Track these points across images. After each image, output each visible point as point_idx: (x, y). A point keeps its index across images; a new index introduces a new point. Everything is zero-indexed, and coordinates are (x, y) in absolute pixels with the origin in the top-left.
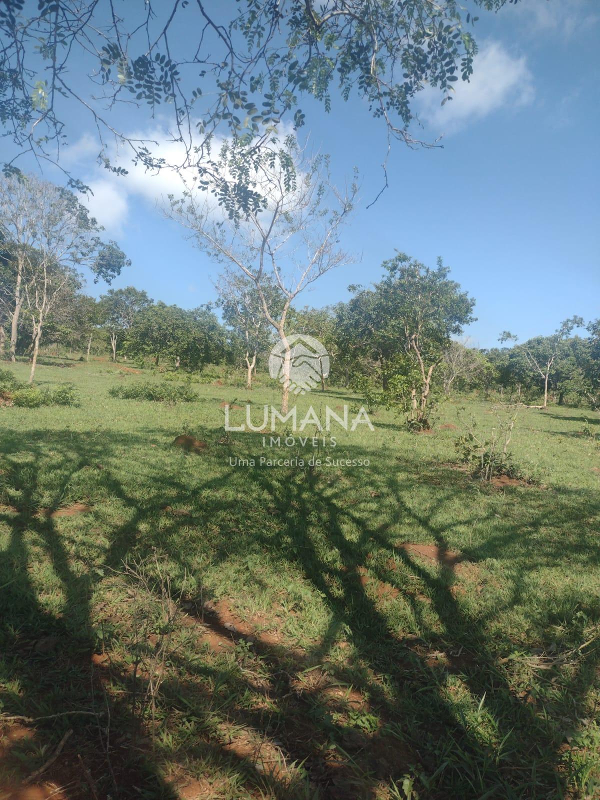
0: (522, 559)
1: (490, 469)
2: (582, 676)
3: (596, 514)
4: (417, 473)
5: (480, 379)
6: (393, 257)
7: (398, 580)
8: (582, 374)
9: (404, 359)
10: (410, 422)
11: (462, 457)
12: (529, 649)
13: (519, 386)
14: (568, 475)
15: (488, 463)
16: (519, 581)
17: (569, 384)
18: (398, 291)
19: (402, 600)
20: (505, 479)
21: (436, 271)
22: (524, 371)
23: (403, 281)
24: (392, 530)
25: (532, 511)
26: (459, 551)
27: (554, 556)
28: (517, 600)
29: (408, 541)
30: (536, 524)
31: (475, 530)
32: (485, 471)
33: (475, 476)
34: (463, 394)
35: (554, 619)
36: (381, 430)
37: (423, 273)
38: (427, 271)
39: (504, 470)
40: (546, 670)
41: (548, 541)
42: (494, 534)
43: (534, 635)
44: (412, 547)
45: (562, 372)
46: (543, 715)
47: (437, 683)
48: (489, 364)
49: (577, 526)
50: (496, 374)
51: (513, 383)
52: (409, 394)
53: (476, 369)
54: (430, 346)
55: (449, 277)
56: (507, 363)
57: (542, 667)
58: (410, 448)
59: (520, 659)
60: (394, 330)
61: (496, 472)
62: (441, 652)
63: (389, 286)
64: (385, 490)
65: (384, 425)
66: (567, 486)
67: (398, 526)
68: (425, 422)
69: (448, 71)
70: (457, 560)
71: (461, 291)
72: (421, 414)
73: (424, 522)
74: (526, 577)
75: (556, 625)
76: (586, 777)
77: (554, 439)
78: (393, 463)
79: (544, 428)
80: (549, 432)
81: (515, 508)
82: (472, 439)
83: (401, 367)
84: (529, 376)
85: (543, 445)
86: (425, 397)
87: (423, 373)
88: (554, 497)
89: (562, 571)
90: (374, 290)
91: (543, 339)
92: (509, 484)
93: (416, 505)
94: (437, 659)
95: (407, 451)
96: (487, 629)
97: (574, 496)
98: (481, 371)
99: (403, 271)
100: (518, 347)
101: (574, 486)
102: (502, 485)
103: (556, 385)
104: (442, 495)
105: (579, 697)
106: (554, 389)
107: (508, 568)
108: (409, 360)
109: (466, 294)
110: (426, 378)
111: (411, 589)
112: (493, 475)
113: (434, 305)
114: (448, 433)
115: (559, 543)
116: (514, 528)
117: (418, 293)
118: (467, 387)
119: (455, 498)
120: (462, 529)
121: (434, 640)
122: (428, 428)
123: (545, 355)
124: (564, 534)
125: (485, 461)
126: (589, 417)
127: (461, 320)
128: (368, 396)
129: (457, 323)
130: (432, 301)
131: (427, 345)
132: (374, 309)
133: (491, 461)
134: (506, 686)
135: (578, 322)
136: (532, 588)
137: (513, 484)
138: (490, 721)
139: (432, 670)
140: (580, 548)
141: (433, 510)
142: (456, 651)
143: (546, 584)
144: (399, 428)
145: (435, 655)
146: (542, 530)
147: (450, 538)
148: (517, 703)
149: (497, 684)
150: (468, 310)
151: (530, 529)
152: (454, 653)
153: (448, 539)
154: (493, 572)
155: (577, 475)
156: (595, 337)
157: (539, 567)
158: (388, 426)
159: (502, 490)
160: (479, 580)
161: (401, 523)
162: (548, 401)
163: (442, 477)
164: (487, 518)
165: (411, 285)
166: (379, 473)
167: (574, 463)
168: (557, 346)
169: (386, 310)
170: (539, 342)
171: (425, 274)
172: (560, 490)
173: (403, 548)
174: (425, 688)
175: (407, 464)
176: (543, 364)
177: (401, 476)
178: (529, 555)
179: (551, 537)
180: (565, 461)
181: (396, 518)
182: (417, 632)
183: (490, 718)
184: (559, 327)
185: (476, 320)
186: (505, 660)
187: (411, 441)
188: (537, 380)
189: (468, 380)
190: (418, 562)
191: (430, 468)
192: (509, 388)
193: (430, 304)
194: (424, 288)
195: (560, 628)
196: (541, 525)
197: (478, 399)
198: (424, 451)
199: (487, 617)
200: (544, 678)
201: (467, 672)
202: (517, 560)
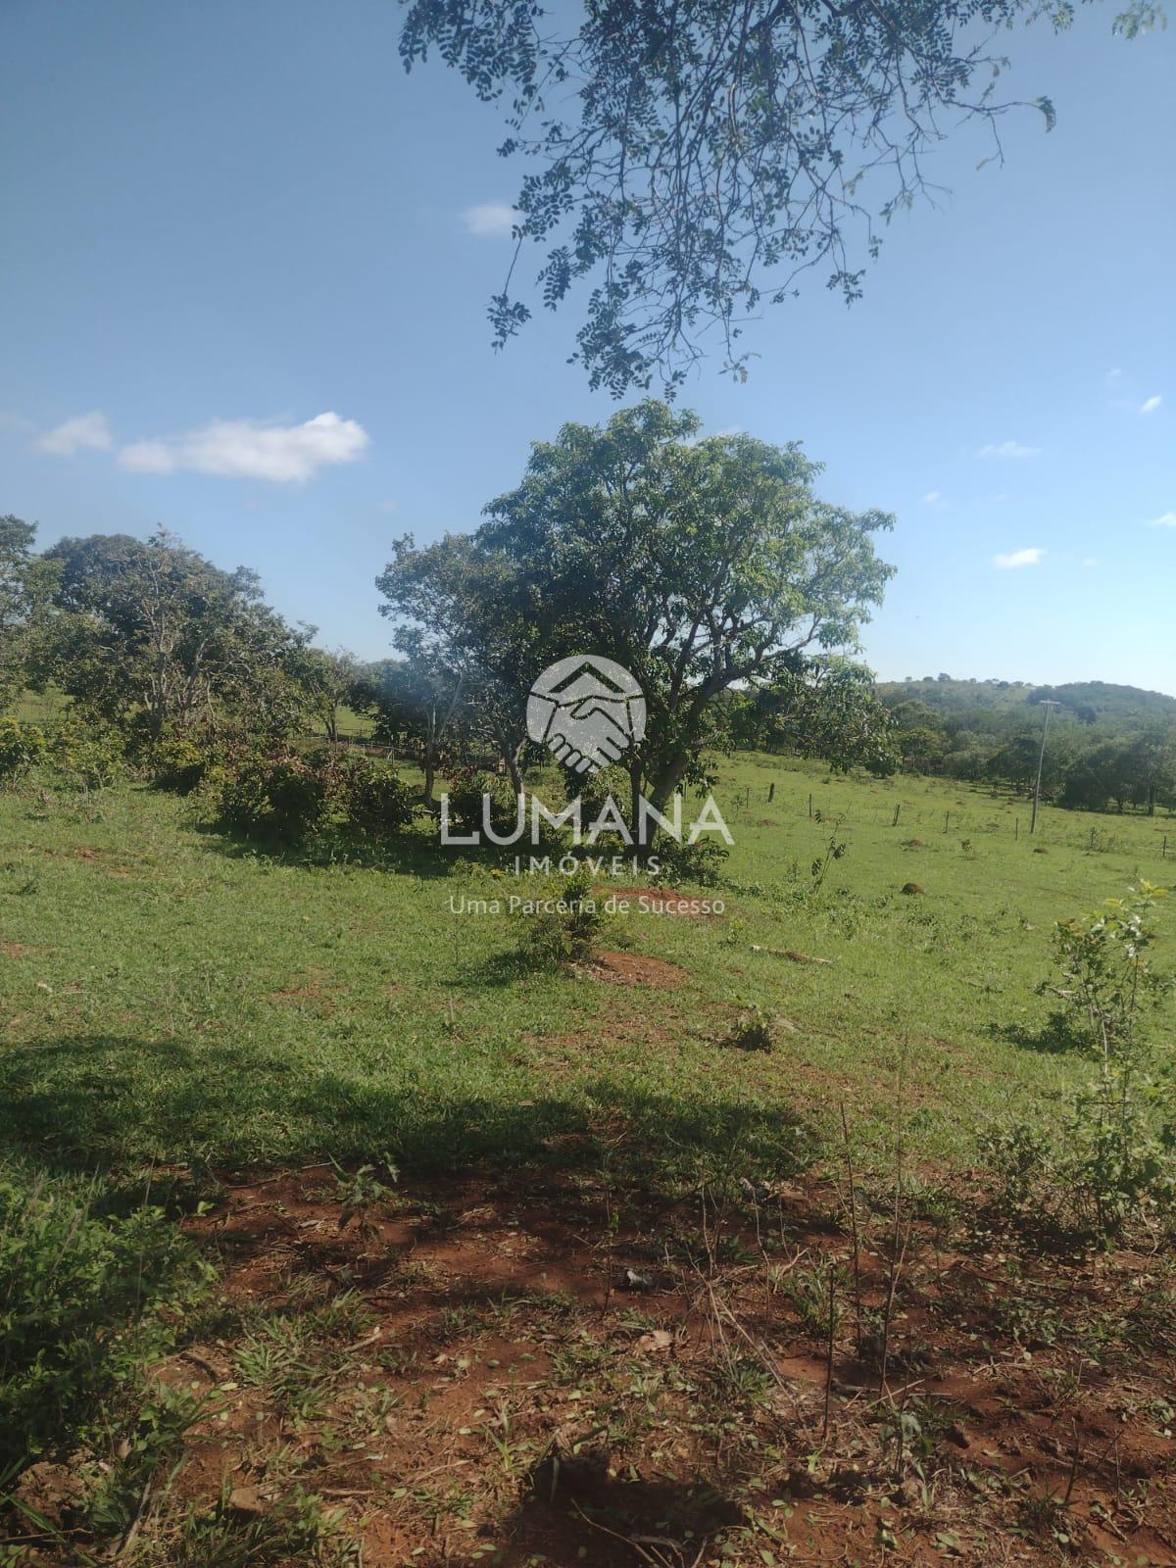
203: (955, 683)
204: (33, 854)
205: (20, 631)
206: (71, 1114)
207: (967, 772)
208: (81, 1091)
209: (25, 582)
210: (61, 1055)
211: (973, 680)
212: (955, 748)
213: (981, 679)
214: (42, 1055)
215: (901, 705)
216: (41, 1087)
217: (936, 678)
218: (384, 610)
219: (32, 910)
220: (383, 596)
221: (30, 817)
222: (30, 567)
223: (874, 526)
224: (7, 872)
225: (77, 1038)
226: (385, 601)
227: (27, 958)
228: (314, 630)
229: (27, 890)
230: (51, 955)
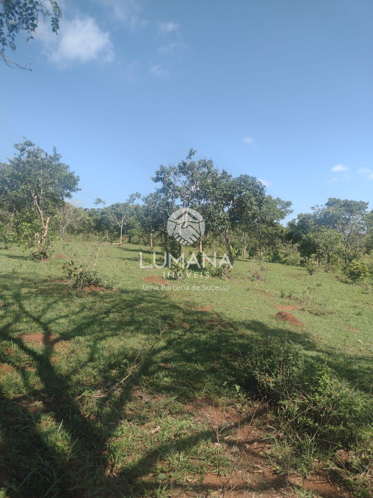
0: (97, 334)
1: (83, 282)
2: (123, 396)
3: (140, 303)
4: (36, 288)
5: (84, 227)
6: (22, 143)
7: (13, 360)
8: (140, 225)
9: (29, 211)
10: (33, 254)
11: (67, 275)
12: (95, 387)
13: (107, 232)
14: (128, 282)
15: (82, 278)
16: (94, 347)
17: (134, 231)
18: (26, 166)
19: (15, 373)
20: (93, 287)
21: (52, 155)
22: (110, 223)
23: (29, 159)
24: (13, 327)
25: (106, 305)
26: (58, 335)
27: (116, 330)
28: (91, 359)
29: (24, 333)
30: (107, 312)
31: (70, 320)
32: (81, 283)
33: (75, 287)
34: (73, 236)
35: (111, 367)
36: (12, 260)
37: (43, 156)
38: (46, 155)
39: (92, 282)
40: (104, 397)
41: (113, 321)
42: (82, 322)
43: (99, 378)
44: (26, 336)
45: (130, 224)
46: (99, 425)
47: (34, 421)
48: (89, 218)
49: (130, 311)
50: (93, 224)
51: (104, 229)
52: (33, 236)
53: (81, 221)
54: (49, 204)
55: (62, 161)
56: (99, 218)
57: (102, 396)
58: (32, 271)
59: (89, 395)
60: (24, 192)
61: (87, 284)
62: (39, 401)
63: (19, 161)
64: (11, 301)
65: (15, 256)
66: (128, 289)
67: (18, 324)
68: (44, 254)
69: (30, 19)
70: (57, 341)
71: (70, 170)
72: (42, 248)
73: (37, 320)
74: (98, 344)
75: (113, 370)
76: (118, 453)
77: (123, 262)
78: (20, 282)
79: (119, 256)
80: (121, 258)
81: (97, 304)
82: (73, 264)
83: (27, 217)
84: (112, 226)
85: (117, 266)
86: (44, 237)
87: (43, 222)
88: (119, 296)
89: (119, 337)
90: (9, 163)
91: (120, 204)
92: (95, 290)
93: (33, 309)
94: (36, 406)
95: (29, 274)
96: (72, 380)
97: (130, 294)
98: (84, 222)
99: (29, 153)
100: (106, 208)
101: (131, 288)
102: (90, 291)
103: (127, 232)
104: (52, 301)
105: (120, 408)
106: (127, 234)
107: (88, 341)
108: (33, 212)
109: (73, 173)
110: (45, 225)
111: (23, 364)
112: (86, 285)
113: (51, 178)
114: (60, 260)
115: (119, 322)
116: (94, 316)
117: (40, 168)
118: (75, 232)
119: (60, 302)
120: (62, 321)
121: (36, 395)
122: (47, 258)
123: (121, 214)
124: (122, 316)
125: (81, 277)
126: (144, 249)
127: (71, 189)
128: (4, 237)
129: (68, 191)
130: (50, 175)
131: (46, 204)
132: (9, 177)
133: (84, 277)
134: (79, 413)
135: (138, 196)
136: (101, 350)
137: (97, 290)
138: (66, 437)
139: (31, 414)
140: (130, 323)
141: (44, 311)
142: (49, 399)
143: (110, 346)
144: (26, 259)
145: (35, 404)
146: (111, 315)
147: (53, 327)
148: (84, 421)
149: (73, 413)
150: (75, 183)
151: (104, 316)
152: (48, 400)
153: (52, 328)
154: (78, 344)
155: (133, 282)
156: (146, 205)
157: (107, 338)
158: (18, 257)
159: (90, 294)
160: (69, 351)
161: (20, 322)
162: (122, 241)
163: (53, 289)
164: (79, 312)
165: (35, 163)
166: (8, 290)
167: (132, 276)
168: (127, 209)
169: (17, 178)
170: (118, 206)
171: (45, 157)
172: (123, 291)
173: (20, 338)
174: (25, 427)
175: (28, 282)
176: (120, 219)
177: (24, 290)
178: (101, 331)
179: (116, 319)
180: (128, 275)
181: (17, 319)
182: (24, 391)
183: (67, 435)
184: (128, 198)
185: (80, 190)
186: (80, 397)
187: (34, 267)
188: (117, 228)
189: (76, 227)
190: (29, 346)
191: (46, 284)
192: (101, 233)
193: (48, 176)
194: (44, 166)
195: (115, 371)
196: (110, 312)
197: (82, 239)
198: (42, 273)
199: (72, 373)
200: (102, 403)
201: (55, 410)
202: (94, 335)
204: (362, 304)
205: (363, 236)
206: (362, 376)
208: (366, 371)
209: (365, 220)
210: (362, 360)
214: (357, 359)
216: (355, 367)
219: (360, 320)
221: (363, 293)
222: (366, 216)
224: (354, 309)
225: (368, 357)
227: (357, 333)
229: (359, 314)
230: (364, 333)
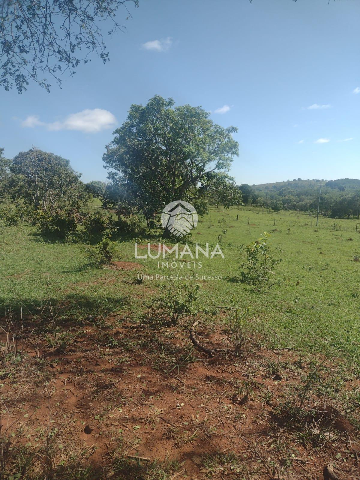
203: (303, 181)
207: (304, 209)
211: (308, 180)
212: (300, 201)
213: (311, 179)
215: (283, 189)
217: (297, 180)
218: (105, 167)
220: (104, 163)
223: (232, 131)
226: (105, 165)
228: (81, 174)
